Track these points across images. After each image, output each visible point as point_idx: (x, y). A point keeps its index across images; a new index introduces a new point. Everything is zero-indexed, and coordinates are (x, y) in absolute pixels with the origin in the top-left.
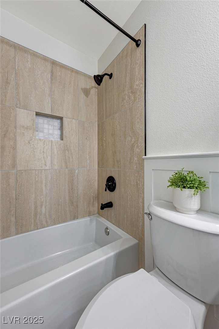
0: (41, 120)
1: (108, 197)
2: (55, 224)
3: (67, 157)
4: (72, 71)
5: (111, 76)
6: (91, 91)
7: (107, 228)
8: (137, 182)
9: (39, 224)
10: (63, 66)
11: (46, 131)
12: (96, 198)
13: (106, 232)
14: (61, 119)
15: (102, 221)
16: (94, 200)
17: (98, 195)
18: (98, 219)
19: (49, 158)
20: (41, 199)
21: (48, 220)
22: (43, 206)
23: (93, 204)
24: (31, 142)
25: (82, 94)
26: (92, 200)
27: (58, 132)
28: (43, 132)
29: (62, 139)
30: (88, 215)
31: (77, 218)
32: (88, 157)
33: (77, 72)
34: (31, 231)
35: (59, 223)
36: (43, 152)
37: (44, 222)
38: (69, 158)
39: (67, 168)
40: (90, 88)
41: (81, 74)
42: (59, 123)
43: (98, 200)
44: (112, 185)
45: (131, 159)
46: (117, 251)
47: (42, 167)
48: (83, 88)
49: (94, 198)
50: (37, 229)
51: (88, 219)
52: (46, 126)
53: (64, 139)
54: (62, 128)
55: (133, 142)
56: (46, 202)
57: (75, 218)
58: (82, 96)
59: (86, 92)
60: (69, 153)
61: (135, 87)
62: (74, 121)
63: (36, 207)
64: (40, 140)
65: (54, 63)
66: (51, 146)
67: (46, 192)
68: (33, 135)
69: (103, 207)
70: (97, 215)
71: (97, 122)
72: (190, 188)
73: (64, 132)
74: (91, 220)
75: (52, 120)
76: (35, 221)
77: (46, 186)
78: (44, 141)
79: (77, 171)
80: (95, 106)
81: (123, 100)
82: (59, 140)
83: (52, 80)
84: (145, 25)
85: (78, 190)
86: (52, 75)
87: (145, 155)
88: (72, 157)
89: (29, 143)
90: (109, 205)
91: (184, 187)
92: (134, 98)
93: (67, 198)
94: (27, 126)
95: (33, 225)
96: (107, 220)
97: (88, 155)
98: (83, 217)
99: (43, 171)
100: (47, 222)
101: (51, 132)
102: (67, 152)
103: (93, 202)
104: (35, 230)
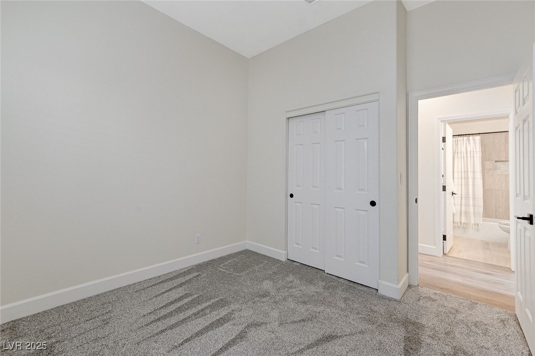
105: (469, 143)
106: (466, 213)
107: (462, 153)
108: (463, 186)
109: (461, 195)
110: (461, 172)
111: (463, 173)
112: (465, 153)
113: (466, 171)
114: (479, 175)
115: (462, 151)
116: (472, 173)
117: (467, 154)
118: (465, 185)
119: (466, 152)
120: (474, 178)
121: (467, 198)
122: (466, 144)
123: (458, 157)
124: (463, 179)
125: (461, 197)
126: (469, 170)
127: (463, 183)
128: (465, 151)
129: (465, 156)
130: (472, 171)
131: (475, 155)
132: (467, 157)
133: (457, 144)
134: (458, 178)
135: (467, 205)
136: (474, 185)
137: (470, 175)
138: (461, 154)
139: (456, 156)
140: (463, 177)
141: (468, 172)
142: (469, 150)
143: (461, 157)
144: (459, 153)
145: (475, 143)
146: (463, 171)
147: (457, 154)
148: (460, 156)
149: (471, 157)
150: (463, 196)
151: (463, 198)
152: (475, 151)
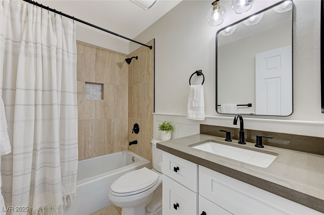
0: (88, 86)
1: (134, 137)
2: (98, 156)
3: (106, 111)
4: (110, 52)
5: (137, 58)
6: (124, 64)
7: (133, 157)
8: (150, 128)
9: (87, 155)
10: (104, 50)
11: (91, 93)
12: (126, 138)
13: (132, 160)
14: (102, 85)
15: (130, 153)
16: (125, 140)
17: (128, 136)
18: (128, 152)
19: (94, 111)
20: (88, 139)
21: (93, 153)
22: (90, 144)
23: (125, 143)
24: (82, 102)
25: (117, 67)
26: (124, 141)
27: (100, 94)
28: (89, 94)
29: (102, 99)
30: (121, 150)
31: (113, 153)
32: (121, 110)
33: (114, 52)
34: (82, 160)
35: (101, 155)
36: (90, 108)
37: (90, 155)
38: (107, 111)
39: (106, 118)
40: (123, 62)
41: (116, 53)
42: (101, 87)
43: (128, 140)
44: (137, 129)
45: (147, 113)
46: (137, 166)
47: (89, 118)
48: (118, 62)
49: (125, 139)
50: (86, 159)
51: (121, 153)
52: (91, 90)
53: (104, 98)
54: (102, 90)
55: (148, 104)
56: (92, 141)
57: (112, 152)
58: (117, 68)
59: (120, 65)
60: (107, 108)
61: (149, 71)
62: (111, 86)
63: (85, 145)
64: (88, 100)
65: (98, 48)
66: (96, 104)
67: (92, 135)
68: (83, 97)
69: (131, 144)
70: (128, 150)
71: (128, 85)
72: (165, 130)
73: (104, 94)
74: (123, 153)
75: (95, 85)
76: (84, 154)
77: (92, 131)
78: (90, 100)
79: (113, 120)
80: (126, 74)
81: (144, 76)
82: (100, 99)
83: (96, 59)
84: (154, 39)
85: (114, 133)
86: (96, 56)
87: (154, 112)
88: (110, 111)
89: (81, 102)
90: (135, 142)
91: (163, 130)
92: (149, 77)
93: (106, 139)
94: (80, 92)
95: (83, 156)
96: (134, 152)
97: (121, 109)
98: (118, 151)
99: (90, 121)
100: (92, 154)
101: (95, 93)
102: (106, 107)
103: (125, 141)
104: (85, 159)
105: (55, 30)
106: (44, 182)
107: (39, 46)
108: (40, 123)
109: (35, 144)
110: (36, 90)
111: (40, 93)
112: (45, 48)
113: (47, 88)
114: (72, 99)
115: (39, 41)
116: (60, 93)
117: (49, 51)
118: (43, 120)
119: (49, 47)
120: (63, 105)
121: (49, 148)
122: (48, 28)
123: (27, 55)
124: (40, 108)
125: (35, 150)
126: (55, 86)
127: (40, 117)
128: (45, 43)
129: (45, 53)
130: (60, 90)
131: (66, 58)
132: (50, 58)
133: (26, 21)
134: (27, 105)
135: (48, 165)
136: (62, 118)
137: (56, 99)
138: (36, 48)
139: (22, 48)
140: (40, 102)
141: (51, 91)
142: (54, 42)
143: (36, 56)
144: (32, 44)
145: (66, 34)
146: (40, 87)
147: (26, 47)
148: (32, 50)
149: (57, 60)
150: (39, 147)
151: (39, 153)
152: (65, 49)
